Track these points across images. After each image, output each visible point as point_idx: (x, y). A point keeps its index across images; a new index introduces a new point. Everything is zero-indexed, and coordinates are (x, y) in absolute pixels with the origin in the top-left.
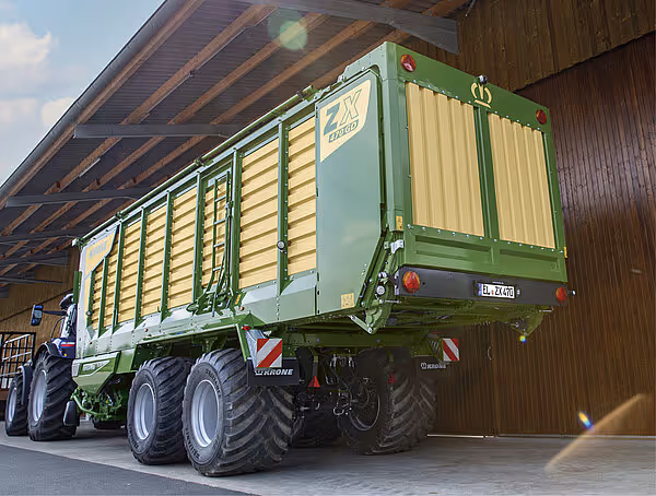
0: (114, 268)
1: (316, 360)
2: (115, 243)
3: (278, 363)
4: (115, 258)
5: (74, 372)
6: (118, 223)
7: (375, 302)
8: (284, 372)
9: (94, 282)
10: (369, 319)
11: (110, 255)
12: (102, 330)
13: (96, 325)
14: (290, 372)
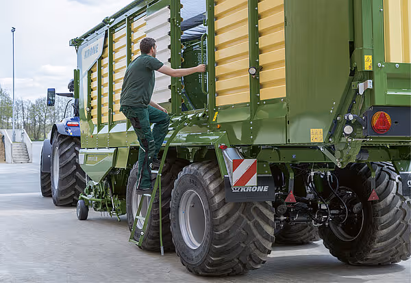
0: (106, 71)
1: (292, 176)
2: (105, 47)
3: (253, 181)
4: (106, 61)
5: (81, 160)
6: (105, 28)
7: (343, 140)
8: (260, 189)
9: (90, 81)
10: (338, 153)
11: (101, 58)
12: (100, 126)
13: (95, 121)
14: (266, 189)
